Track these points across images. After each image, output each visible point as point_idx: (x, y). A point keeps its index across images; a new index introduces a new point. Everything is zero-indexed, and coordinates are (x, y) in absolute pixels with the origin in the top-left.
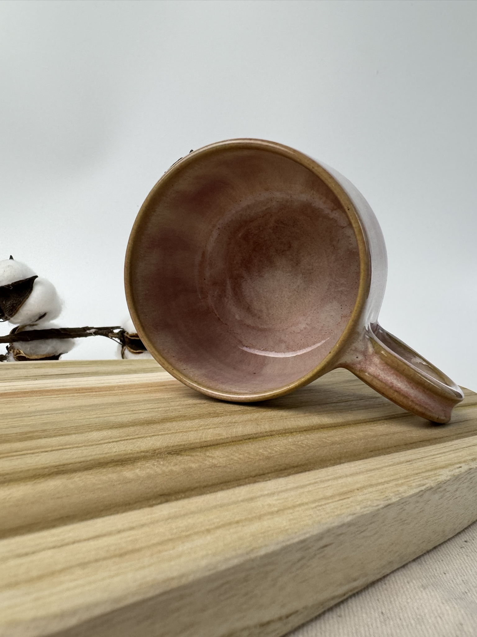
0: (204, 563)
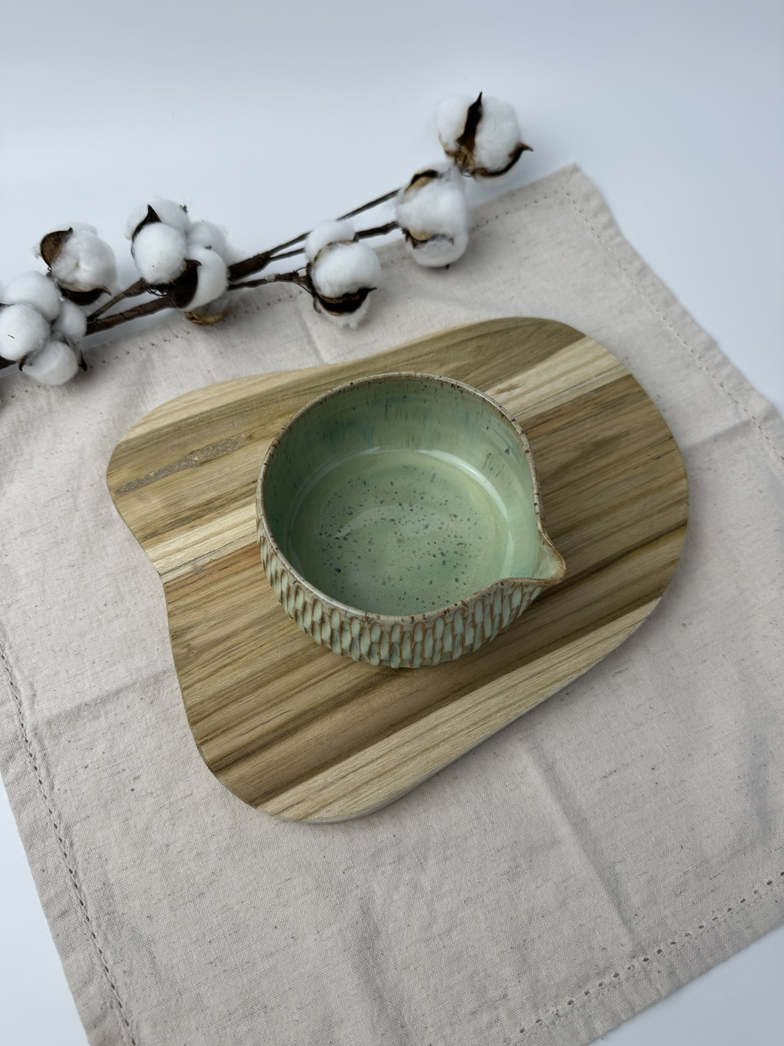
0: (412, 780)
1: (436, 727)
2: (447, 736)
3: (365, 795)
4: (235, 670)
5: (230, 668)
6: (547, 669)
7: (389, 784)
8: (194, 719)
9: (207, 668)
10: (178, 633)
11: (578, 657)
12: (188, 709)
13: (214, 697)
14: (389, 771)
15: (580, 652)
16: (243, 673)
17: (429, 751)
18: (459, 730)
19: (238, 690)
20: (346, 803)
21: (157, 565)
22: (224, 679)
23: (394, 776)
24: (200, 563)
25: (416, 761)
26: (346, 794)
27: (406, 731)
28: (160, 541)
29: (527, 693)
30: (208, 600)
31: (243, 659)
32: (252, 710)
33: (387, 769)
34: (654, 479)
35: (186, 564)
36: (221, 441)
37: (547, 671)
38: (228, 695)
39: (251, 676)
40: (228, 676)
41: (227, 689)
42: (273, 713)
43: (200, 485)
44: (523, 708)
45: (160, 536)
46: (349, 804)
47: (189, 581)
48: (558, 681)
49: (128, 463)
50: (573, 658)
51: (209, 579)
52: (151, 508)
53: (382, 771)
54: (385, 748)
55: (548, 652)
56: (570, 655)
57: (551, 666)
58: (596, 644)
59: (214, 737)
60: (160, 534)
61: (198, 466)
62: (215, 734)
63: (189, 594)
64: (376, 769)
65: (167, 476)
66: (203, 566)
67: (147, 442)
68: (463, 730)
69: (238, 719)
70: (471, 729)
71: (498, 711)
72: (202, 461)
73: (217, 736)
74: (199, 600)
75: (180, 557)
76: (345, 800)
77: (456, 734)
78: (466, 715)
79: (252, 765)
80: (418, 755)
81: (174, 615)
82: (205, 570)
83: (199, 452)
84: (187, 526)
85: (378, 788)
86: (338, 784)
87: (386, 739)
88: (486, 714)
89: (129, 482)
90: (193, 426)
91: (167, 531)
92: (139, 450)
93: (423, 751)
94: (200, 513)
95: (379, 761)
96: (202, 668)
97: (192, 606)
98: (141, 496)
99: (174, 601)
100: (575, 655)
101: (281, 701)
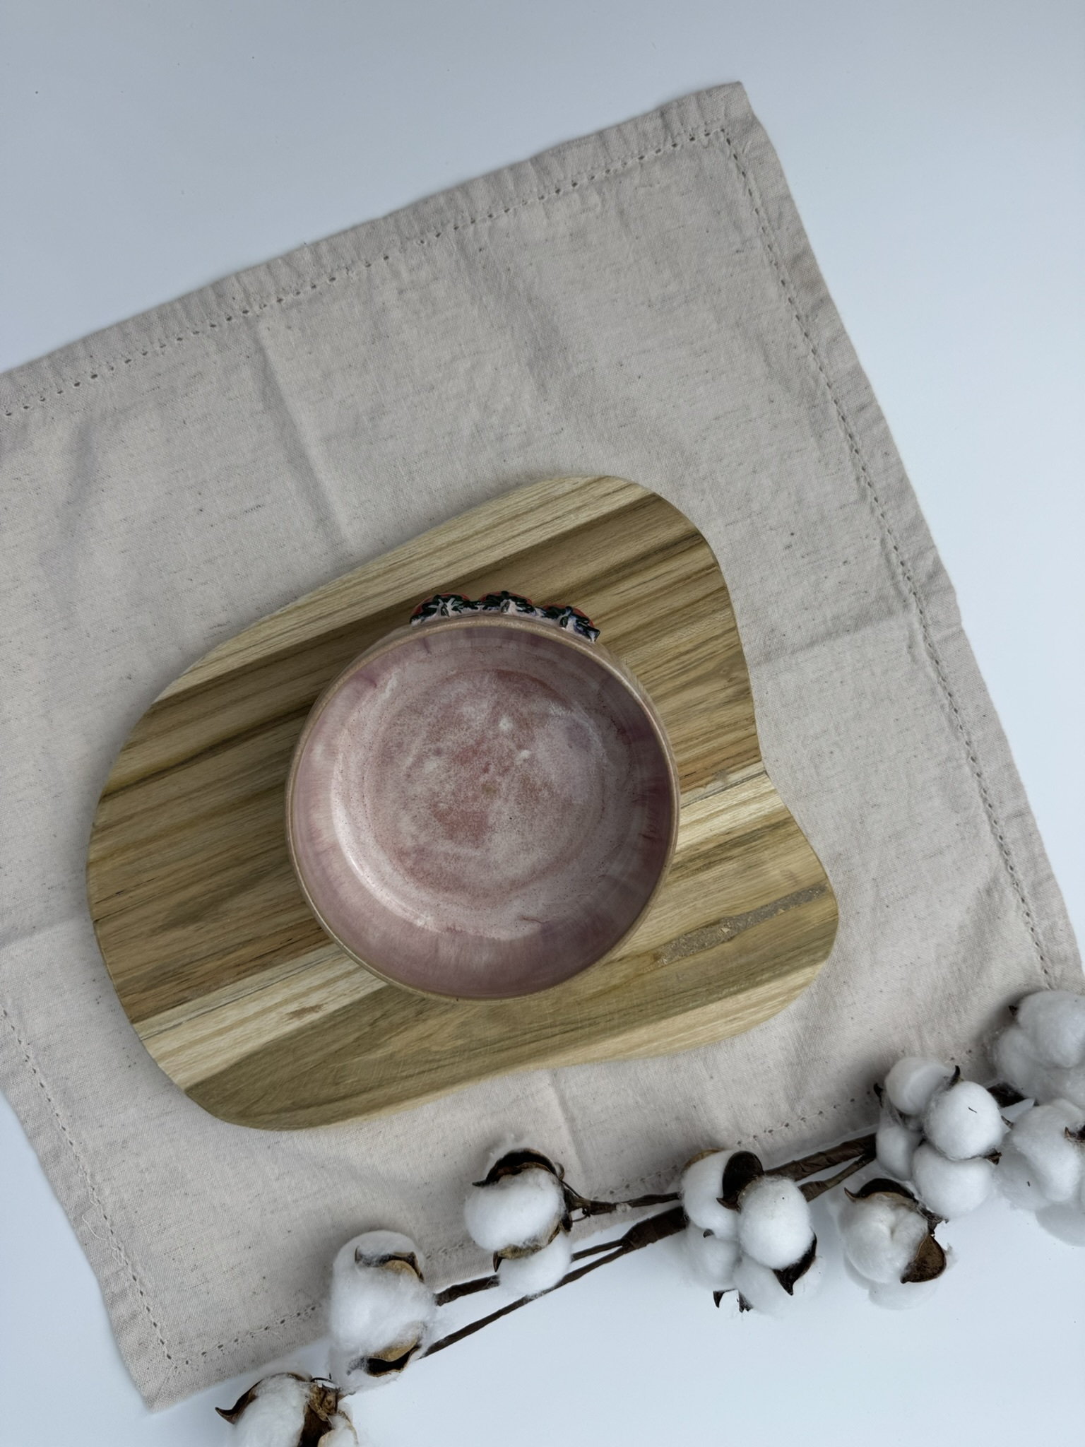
1: (449, 565)
2: (437, 554)
3: (535, 498)
4: (676, 647)
5: (683, 649)
6: (311, 622)
7: (508, 507)
8: (722, 594)
9: (709, 651)
10: (742, 696)
11: (271, 634)
12: (729, 605)
13: (700, 617)
14: (506, 521)
15: (268, 640)
16: (667, 642)
17: (459, 539)
18: (423, 560)
19: (674, 622)
20: (556, 491)
21: (770, 786)
22: (689, 638)
23: (501, 515)
24: (718, 784)
25: (474, 529)
26: (555, 500)
27: (484, 563)
28: (767, 817)
29: (338, 596)
30: (708, 735)
31: (666, 659)
32: (657, 598)
33: (508, 523)
34: (130, 863)
35: (736, 785)
36: (694, 954)
37: (311, 620)
38: (684, 618)
39: (658, 637)
40: (684, 640)
41: (686, 625)
42: (634, 593)
43: (719, 891)
44: (345, 579)
45: (767, 823)
46: (552, 490)
47: (731, 761)
48: (299, 607)
49: (812, 930)
50: (277, 634)
51: (707, 762)
52: (780, 863)
53: (513, 521)
54: (508, 546)
55: (306, 642)
56: (280, 637)
57: (304, 625)
58: (246, 649)
59: (700, 571)
60: (768, 827)
61: (723, 918)
62: (699, 575)
63: (731, 745)
64: (520, 524)
65: (762, 907)
66: (715, 780)
67: (790, 959)
68: (418, 559)
69: (673, 591)
70: (408, 560)
71: (374, 578)
72: (718, 926)
73: (696, 573)
74: (719, 736)
75: (743, 795)
76: (557, 494)
77: (426, 556)
78: (413, 576)
79: (657, 538)
80: (472, 536)
81: (747, 719)
82: (713, 774)
83: (722, 939)
84: (735, 835)
85: (519, 504)
86: (563, 511)
88: (390, 575)
89: (810, 902)
90: (731, 979)
91: (759, 830)
92: (798, 948)
93: (466, 539)
94: (719, 852)
95: (516, 532)
96: (714, 652)
97: (727, 729)
98: (793, 881)
99: (748, 737)
100: (274, 637)
101: (624, 606)
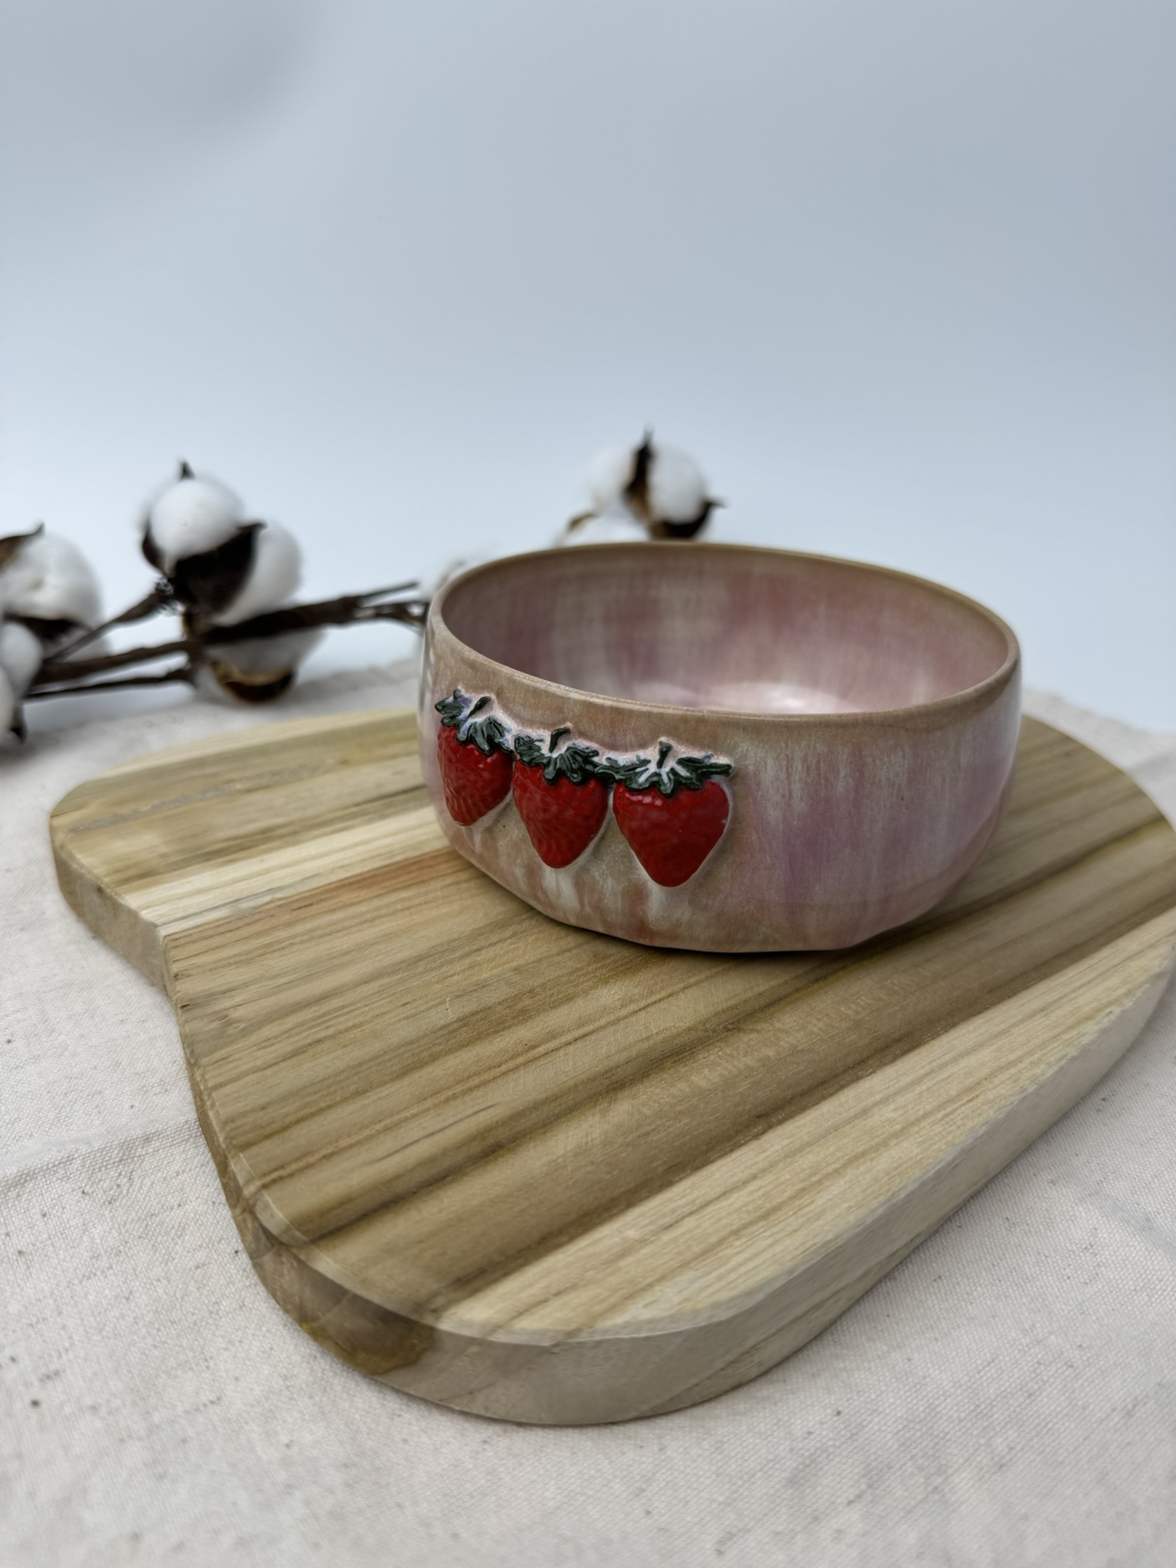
0: (852, 1218)
5: (330, 1045)
6: (1053, 1003)
7: (795, 1232)
9: (273, 1049)
10: (194, 1003)
14: (785, 1203)
17: (869, 1156)
18: (921, 1113)
19: (353, 1080)
20: (693, 1282)
24: (245, 905)
25: (845, 1180)
26: (689, 1262)
29: (1035, 1042)
30: (270, 950)
31: (364, 1028)
33: (779, 1201)
35: (216, 908)
36: (288, 768)
37: (1056, 1005)
38: (331, 1090)
40: (329, 1057)
42: (452, 1113)
43: (248, 812)
45: (159, 877)
46: (701, 1283)
47: (222, 929)
48: (1088, 1019)
49: (97, 801)
51: (268, 924)
52: (140, 845)
54: (758, 1160)
55: (1041, 979)
59: (301, 1170)
60: (163, 872)
61: (242, 794)
63: (225, 945)
64: (750, 1202)
65: (178, 807)
66: (257, 908)
67: (139, 778)
68: (931, 1113)
69: (360, 1130)
70: (949, 1109)
71: (991, 1076)
72: (251, 788)
73: (309, 1166)
74: (251, 951)
75: (205, 898)
77: (919, 1120)
78: (925, 1087)
80: (845, 1166)
81: (188, 976)
82: (259, 913)
84: (220, 860)
86: (658, 1243)
87: (755, 1144)
88: (967, 1083)
89: (97, 819)
90: (230, 758)
91: (174, 870)
92: (122, 786)
94: (249, 843)
96: (258, 1050)
97: (231, 961)
98: (120, 833)
101: (471, 1090)
